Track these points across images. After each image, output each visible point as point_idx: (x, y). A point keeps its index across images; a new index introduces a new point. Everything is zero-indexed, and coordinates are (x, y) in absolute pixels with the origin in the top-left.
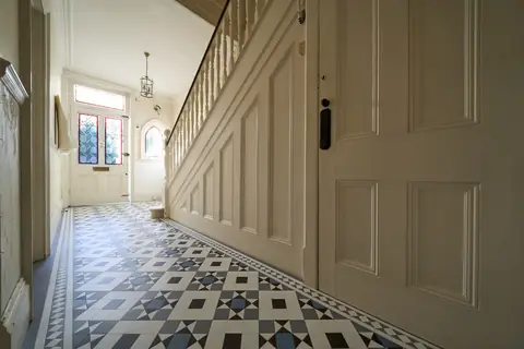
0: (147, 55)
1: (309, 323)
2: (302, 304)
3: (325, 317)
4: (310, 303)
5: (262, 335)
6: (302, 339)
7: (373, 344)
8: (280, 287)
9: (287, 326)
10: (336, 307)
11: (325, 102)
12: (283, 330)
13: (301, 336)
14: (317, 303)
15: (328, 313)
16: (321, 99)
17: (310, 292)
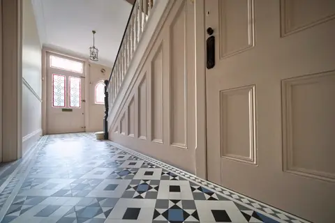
0: (94, 32)
1: (198, 203)
2: (193, 189)
3: (212, 199)
4: (200, 189)
5: (157, 210)
6: (190, 214)
7: (253, 219)
8: (177, 178)
9: (179, 204)
10: (221, 192)
11: (210, 31)
12: (175, 207)
13: (190, 211)
14: (205, 189)
15: (214, 196)
16: (207, 28)
17: (201, 182)
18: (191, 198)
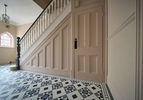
4: (73, 81)
5: (65, 89)
7: (85, 84)
10: (78, 81)
11: (76, 39)
12: (69, 87)
13: (73, 87)
14: (75, 81)
17: (73, 79)
18: (72, 84)
